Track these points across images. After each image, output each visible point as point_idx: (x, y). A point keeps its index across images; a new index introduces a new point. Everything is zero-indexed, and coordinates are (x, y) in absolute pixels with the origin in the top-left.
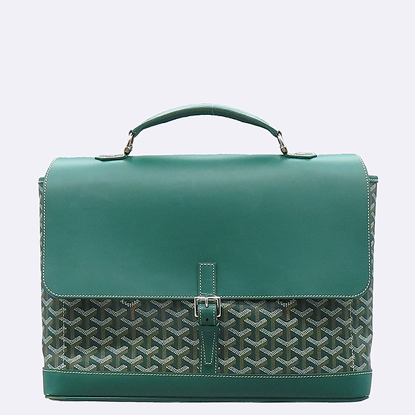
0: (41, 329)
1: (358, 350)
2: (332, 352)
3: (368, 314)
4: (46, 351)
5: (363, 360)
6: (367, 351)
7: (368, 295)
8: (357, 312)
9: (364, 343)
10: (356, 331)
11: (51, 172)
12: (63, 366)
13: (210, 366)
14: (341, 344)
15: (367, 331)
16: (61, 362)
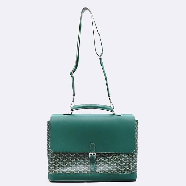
0: (47, 162)
1: (133, 167)
2: (126, 167)
3: (136, 157)
4: (49, 168)
5: (134, 169)
6: (136, 167)
7: (136, 152)
8: (133, 156)
9: (135, 165)
10: (133, 162)
11: (52, 118)
12: (54, 172)
13: (94, 172)
14: (128, 165)
15: (136, 162)
16: (53, 171)
